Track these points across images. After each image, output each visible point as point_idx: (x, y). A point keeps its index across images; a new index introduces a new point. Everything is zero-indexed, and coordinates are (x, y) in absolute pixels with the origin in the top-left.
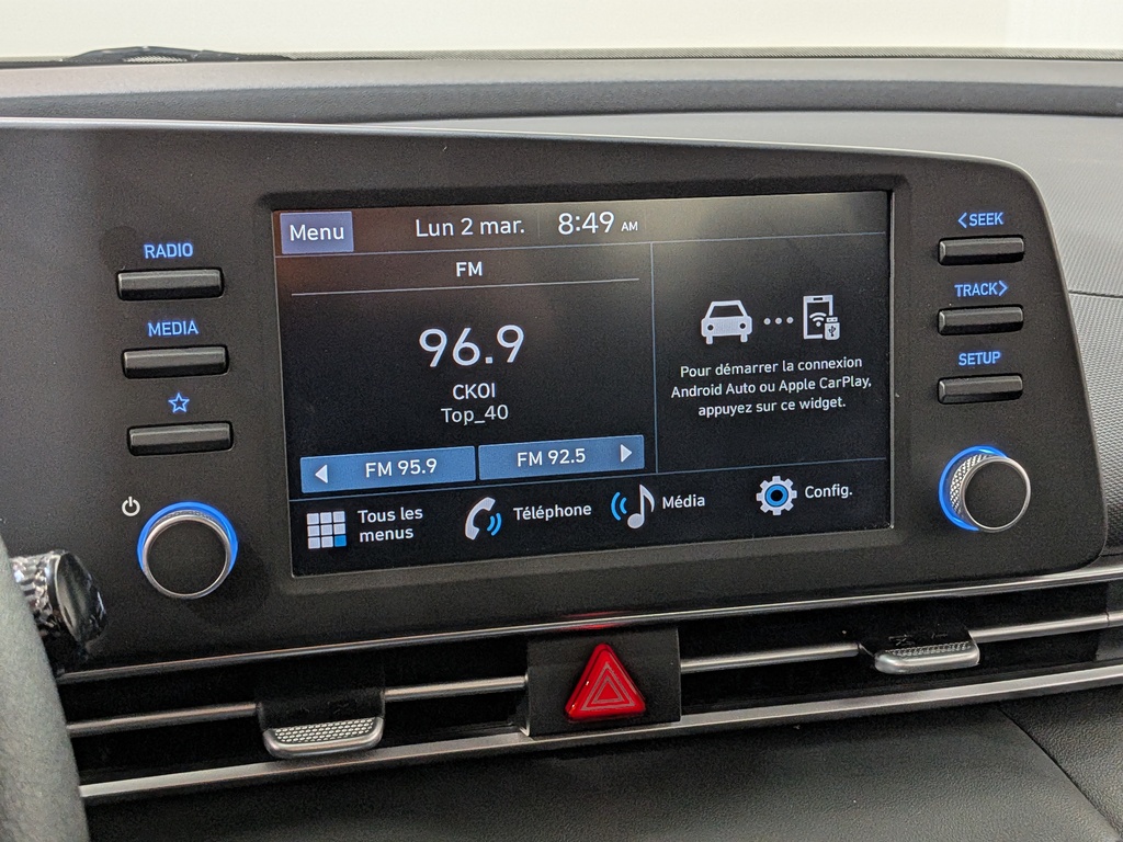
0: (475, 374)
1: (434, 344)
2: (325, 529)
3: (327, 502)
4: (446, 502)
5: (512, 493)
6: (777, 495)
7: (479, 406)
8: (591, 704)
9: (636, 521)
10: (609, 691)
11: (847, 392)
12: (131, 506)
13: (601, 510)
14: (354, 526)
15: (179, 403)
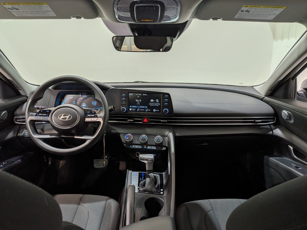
0: (138, 102)
1: (136, 100)
2: (131, 109)
3: (131, 108)
4: (137, 109)
5: (140, 108)
6: (154, 110)
7: (138, 104)
8: (144, 121)
9: (147, 111)
10: (145, 120)
11: (159, 105)
12: (121, 107)
13: (145, 110)
14: (132, 109)
15: (124, 102)
